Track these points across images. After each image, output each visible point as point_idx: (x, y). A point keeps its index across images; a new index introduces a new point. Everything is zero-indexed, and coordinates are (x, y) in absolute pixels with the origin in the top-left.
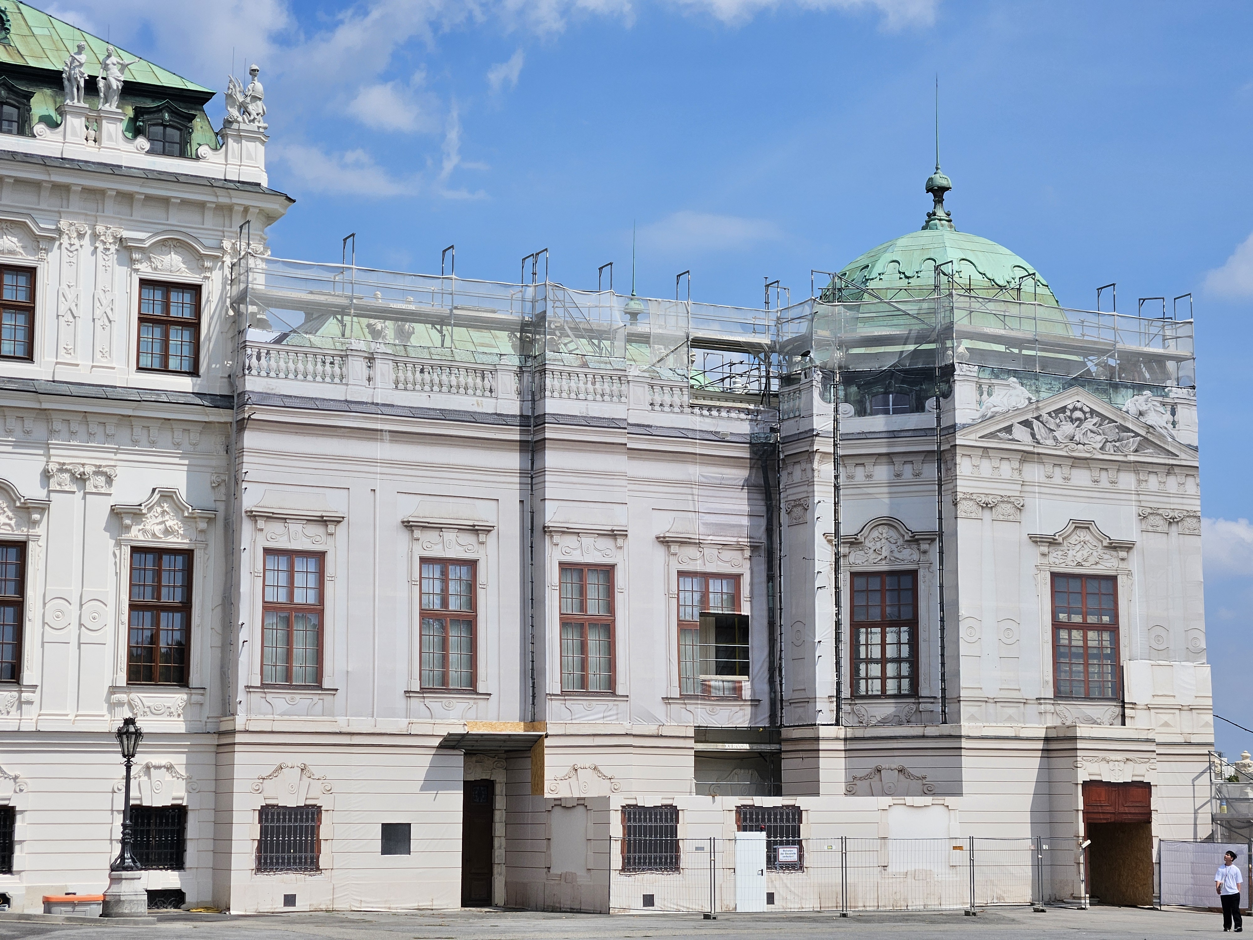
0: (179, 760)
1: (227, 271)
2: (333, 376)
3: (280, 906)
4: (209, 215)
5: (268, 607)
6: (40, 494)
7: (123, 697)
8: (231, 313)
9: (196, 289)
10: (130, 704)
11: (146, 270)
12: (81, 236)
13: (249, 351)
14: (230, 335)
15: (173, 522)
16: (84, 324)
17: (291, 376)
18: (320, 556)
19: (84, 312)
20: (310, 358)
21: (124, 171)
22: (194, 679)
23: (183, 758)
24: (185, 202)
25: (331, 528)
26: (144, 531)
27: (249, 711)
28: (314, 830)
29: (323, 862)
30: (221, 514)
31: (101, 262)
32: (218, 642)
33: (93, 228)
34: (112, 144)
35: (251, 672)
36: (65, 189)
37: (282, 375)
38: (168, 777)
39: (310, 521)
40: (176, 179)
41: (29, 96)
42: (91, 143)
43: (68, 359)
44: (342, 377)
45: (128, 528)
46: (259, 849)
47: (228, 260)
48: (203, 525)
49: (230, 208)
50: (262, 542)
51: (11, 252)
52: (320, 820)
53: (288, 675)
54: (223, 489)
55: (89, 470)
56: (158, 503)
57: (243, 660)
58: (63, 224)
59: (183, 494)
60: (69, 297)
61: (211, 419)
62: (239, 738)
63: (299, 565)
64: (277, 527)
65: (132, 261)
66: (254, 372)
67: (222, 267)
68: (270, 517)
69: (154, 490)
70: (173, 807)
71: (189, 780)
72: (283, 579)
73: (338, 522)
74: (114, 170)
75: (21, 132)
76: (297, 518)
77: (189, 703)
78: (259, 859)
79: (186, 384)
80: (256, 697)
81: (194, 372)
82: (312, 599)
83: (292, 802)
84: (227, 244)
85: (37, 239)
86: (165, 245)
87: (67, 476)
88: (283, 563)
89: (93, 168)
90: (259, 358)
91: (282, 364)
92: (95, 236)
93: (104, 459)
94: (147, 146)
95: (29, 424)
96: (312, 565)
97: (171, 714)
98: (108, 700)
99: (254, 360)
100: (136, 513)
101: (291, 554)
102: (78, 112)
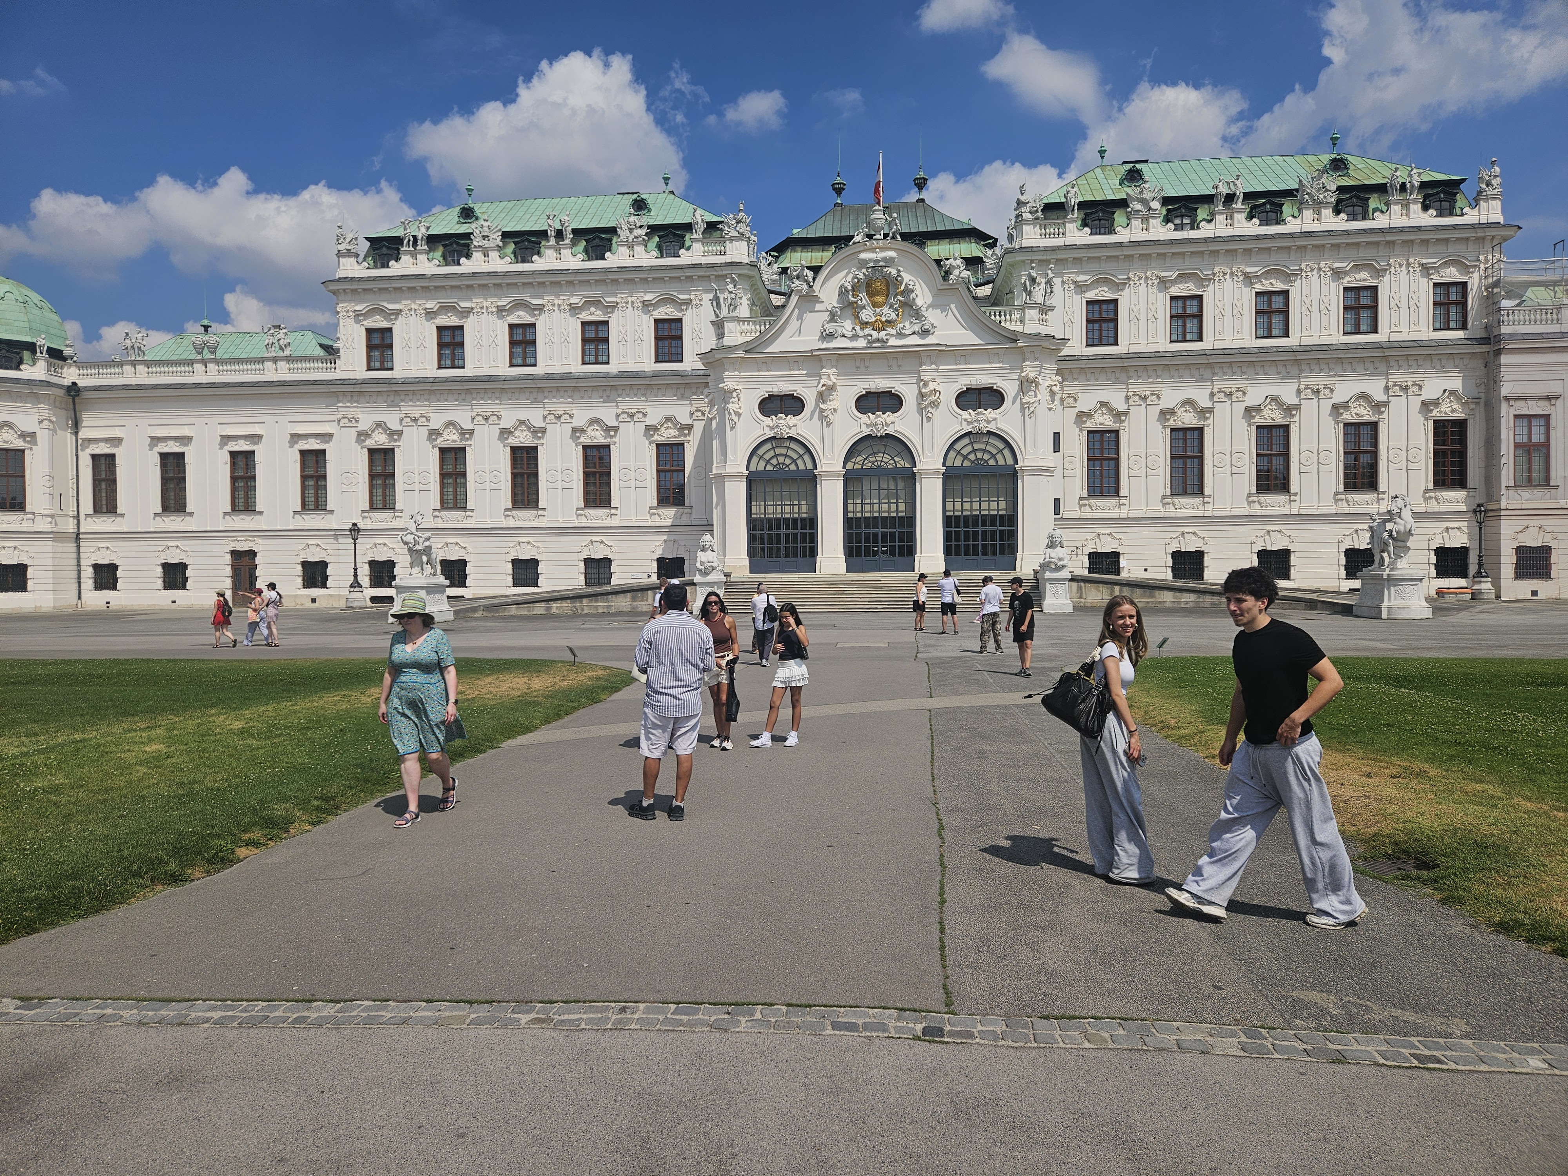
0: (1464, 525)
1: (1482, 272)
2: (1552, 320)
3: (1529, 596)
4: (1470, 244)
5: (1517, 445)
6: (1385, 398)
7: (1432, 495)
8: (1485, 294)
9: (1464, 285)
10: (1436, 498)
11: (1436, 278)
12: (1400, 266)
13: (1502, 313)
14: (1485, 306)
15: (1456, 406)
16: (1404, 311)
17: (1527, 323)
18: (1547, 417)
19: (1404, 305)
20: (1538, 312)
21: (1423, 229)
22: (1470, 483)
23: (1466, 524)
24: (1458, 239)
25: (1553, 402)
26: (1441, 412)
27: (1508, 499)
28: (1548, 559)
29: (1553, 575)
30: (1482, 400)
31: (1412, 278)
32: (1483, 464)
33: (1408, 260)
34: (1416, 216)
35: (1508, 479)
36: (1393, 242)
37: (1522, 323)
38: (1458, 533)
39: (1541, 398)
40: (1454, 227)
41: (1368, 199)
42: (1404, 217)
43: (1396, 329)
44: (1558, 320)
45: (1432, 411)
46: (1516, 568)
47: (1482, 266)
48: (1472, 406)
49: (1484, 238)
50: (1513, 412)
51: (1365, 280)
52: (1551, 554)
53: (1530, 480)
54: (1483, 386)
55: (1410, 383)
56: (1448, 397)
57: (1504, 473)
58: (1392, 261)
59: (1461, 391)
60: (1395, 298)
61: (1477, 351)
62: (1503, 513)
63: (1534, 422)
64: (1521, 403)
65: (1429, 275)
66: (1506, 323)
67: (1479, 270)
68: (1517, 399)
69: (1445, 391)
70: (1462, 547)
71: (1469, 534)
72: (1525, 430)
73: (1557, 397)
74: (1419, 229)
75: (1364, 219)
76: (1532, 398)
77: (1468, 496)
78: (1516, 573)
79: (1460, 334)
80: (1511, 492)
81: (1464, 327)
82: (1542, 439)
83: (1534, 544)
84: (1482, 258)
85: (1378, 271)
86: (1446, 264)
87: (1398, 388)
88: (1525, 422)
89: (1407, 230)
90: (1508, 316)
91: (1522, 317)
92: (1408, 265)
93: (1417, 378)
94: (1434, 213)
95: (1377, 364)
96: (1542, 422)
97: (1458, 502)
98: (1423, 496)
99: (1506, 318)
100: (1436, 403)
101: (1529, 417)
102: (1397, 203)
